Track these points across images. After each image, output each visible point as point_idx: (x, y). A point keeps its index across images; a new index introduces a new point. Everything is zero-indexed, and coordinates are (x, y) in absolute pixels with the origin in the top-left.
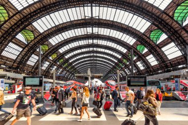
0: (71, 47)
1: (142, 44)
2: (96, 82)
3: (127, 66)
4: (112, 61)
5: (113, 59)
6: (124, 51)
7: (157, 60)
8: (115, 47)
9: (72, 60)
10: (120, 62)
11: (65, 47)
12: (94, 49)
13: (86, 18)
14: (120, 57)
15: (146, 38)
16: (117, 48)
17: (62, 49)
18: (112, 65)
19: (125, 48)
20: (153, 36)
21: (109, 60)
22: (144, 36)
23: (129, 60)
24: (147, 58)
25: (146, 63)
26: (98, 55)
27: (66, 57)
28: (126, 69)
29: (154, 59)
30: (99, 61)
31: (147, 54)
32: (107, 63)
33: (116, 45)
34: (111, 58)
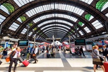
0: (44, 24)
1: (81, 21)
2: (57, 43)
3: (74, 34)
4: (66, 31)
5: (66, 30)
6: (72, 25)
7: (90, 30)
8: (67, 23)
9: (44, 31)
10: (70, 31)
11: (41, 24)
12: (56, 24)
13: (52, 9)
14: (70, 28)
15: (83, 18)
16: (68, 24)
17: (40, 25)
18: (66, 33)
19: (72, 24)
20: (86, 17)
21: (64, 30)
22: (82, 17)
23: (74, 30)
24: (85, 29)
25: (84, 32)
26: (58, 28)
27: (41, 29)
28: (73, 35)
29: (88, 29)
30: (59, 31)
31: (84, 27)
32: (63, 32)
33: (67, 22)
34: (65, 29)
